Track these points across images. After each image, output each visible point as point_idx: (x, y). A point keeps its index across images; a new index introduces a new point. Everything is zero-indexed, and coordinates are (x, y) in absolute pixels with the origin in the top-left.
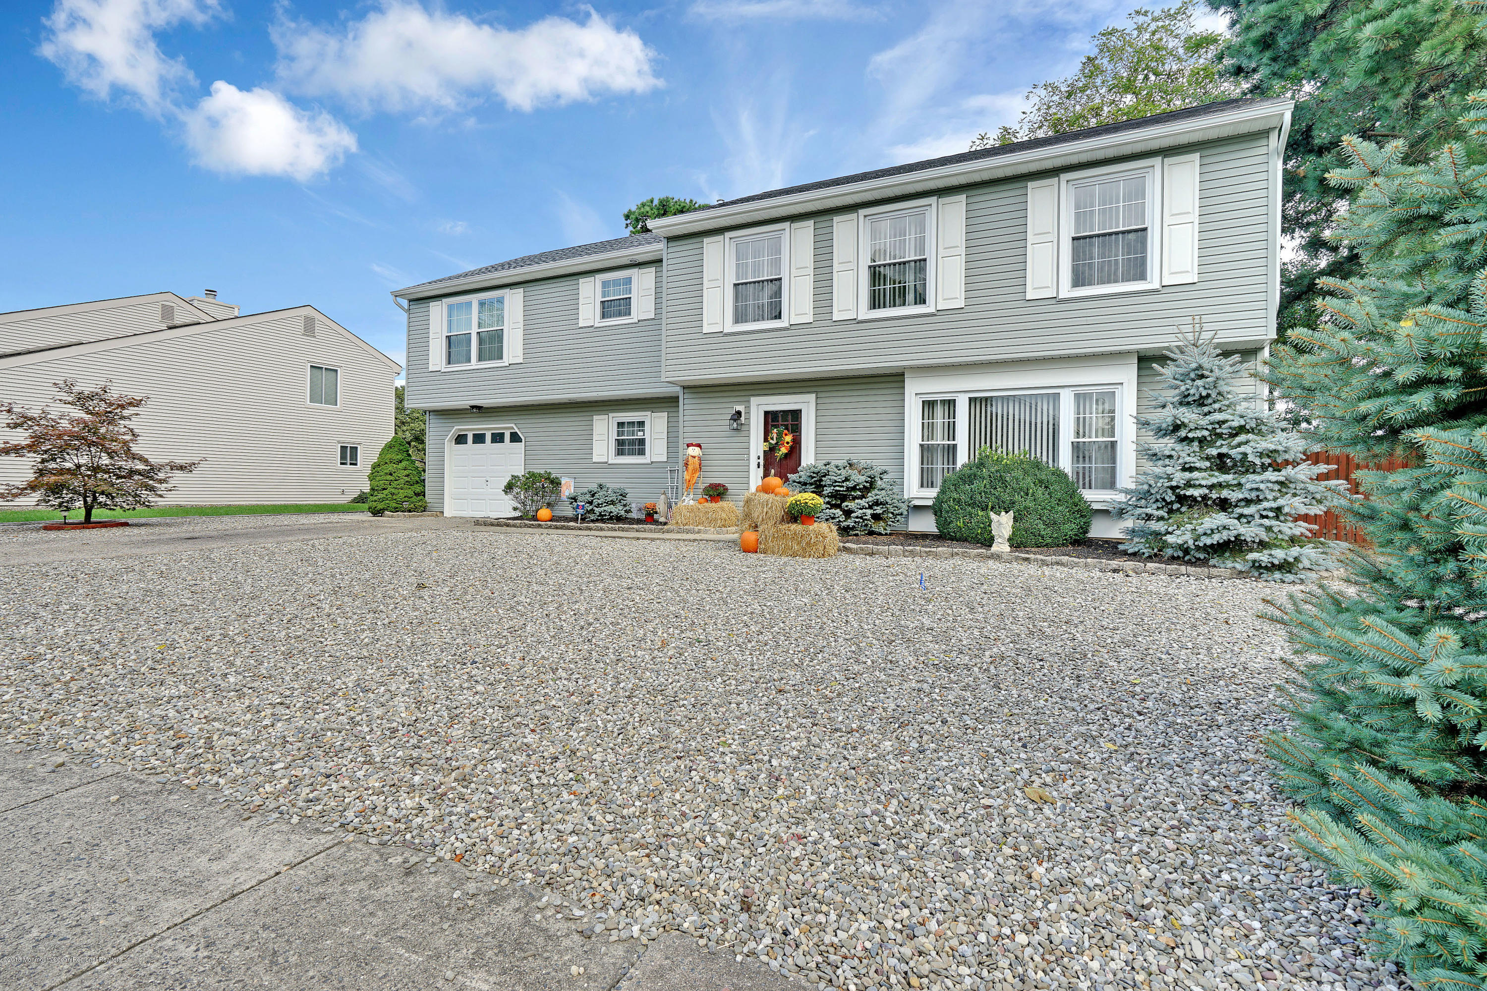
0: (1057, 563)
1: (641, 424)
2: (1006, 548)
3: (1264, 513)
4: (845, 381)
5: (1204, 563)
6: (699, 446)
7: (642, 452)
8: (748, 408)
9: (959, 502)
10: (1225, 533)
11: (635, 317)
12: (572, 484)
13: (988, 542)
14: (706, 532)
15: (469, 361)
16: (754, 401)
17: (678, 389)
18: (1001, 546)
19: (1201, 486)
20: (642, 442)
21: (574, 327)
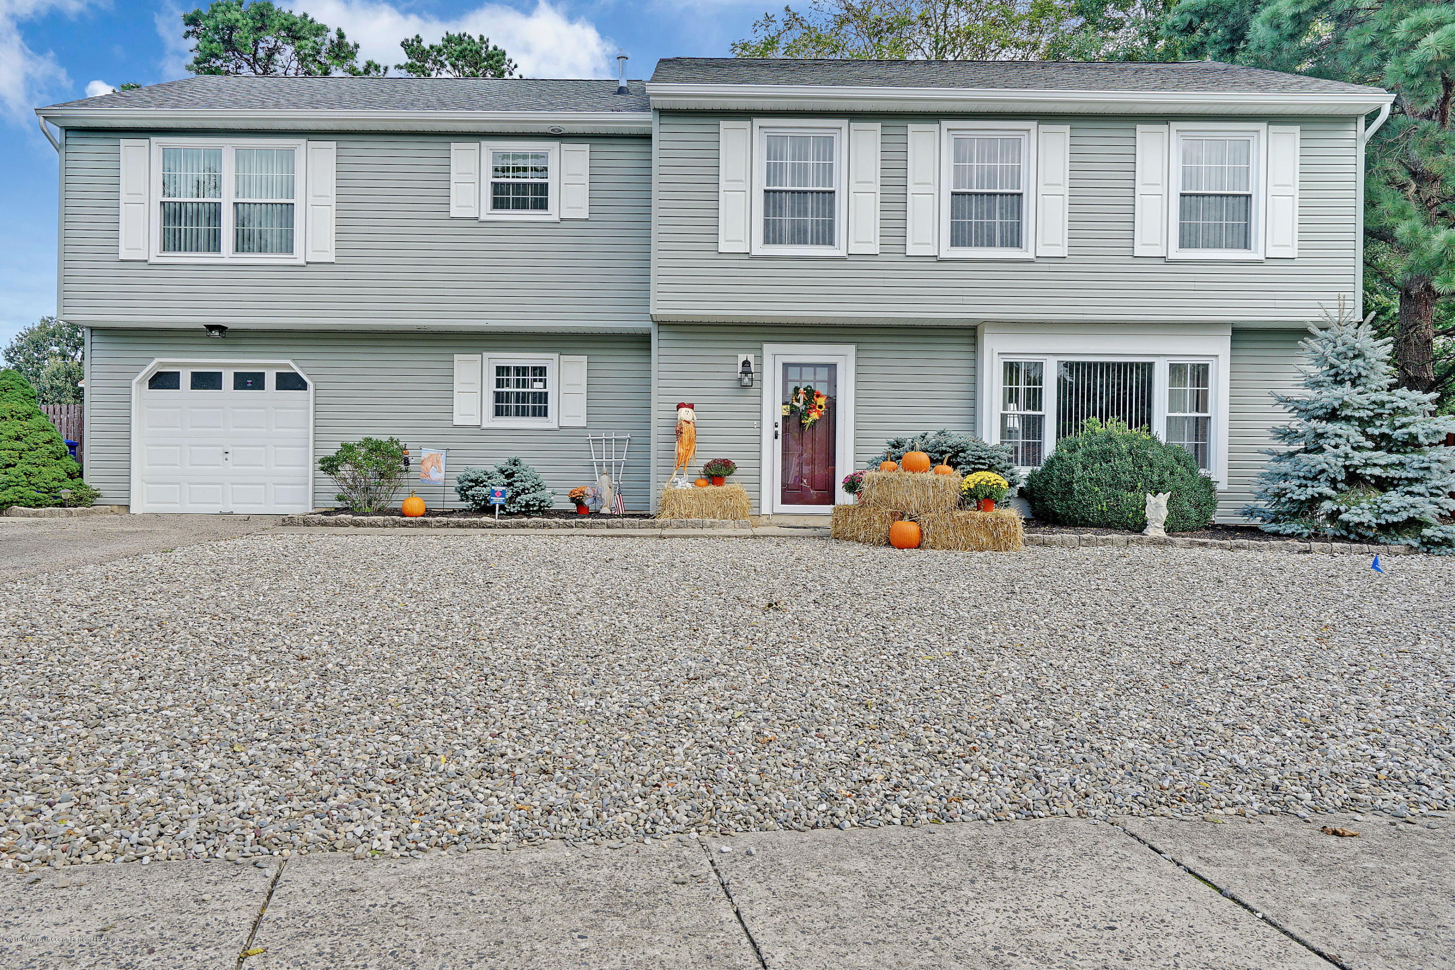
0: (1238, 547)
1: (541, 371)
2: (1162, 534)
3: (1435, 491)
4: (895, 332)
5: (1374, 541)
6: (691, 406)
7: (543, 412)
8: (760, 358)
9: (1098, 482)
10: (1412, 511)
11: (553, 213)
12: (442, 459)
13: (1140, 526)
14: (723, 526)
15: (217, 248)
16: (769, 349)
17: (650, 324)
18: (1156, 530)
19: (1375, 465)
20: (543, 397)
21: (444, 215)
